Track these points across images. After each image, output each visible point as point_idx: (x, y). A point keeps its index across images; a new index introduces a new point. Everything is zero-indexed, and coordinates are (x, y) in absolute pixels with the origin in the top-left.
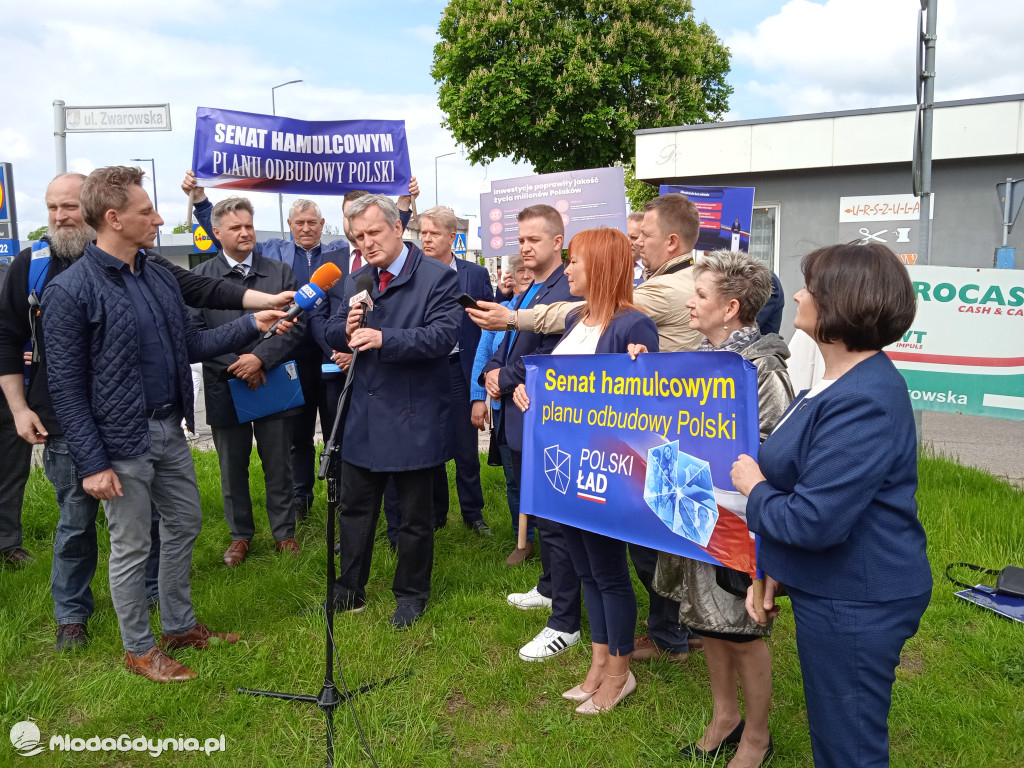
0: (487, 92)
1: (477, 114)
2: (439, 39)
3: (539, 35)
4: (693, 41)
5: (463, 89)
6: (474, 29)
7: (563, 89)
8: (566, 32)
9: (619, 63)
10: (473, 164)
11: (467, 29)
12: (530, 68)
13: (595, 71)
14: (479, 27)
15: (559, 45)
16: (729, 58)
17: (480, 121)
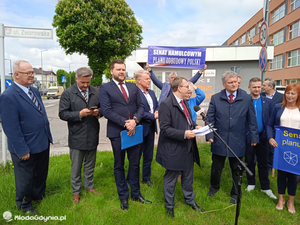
0: (74, 32)
1: (70, 39)
2: (55, 14)
3: (90, 16)
4: (135, 23)
5: (65, 31)
6: (69, 12)
7: (98, 33)
8: (99, 16)
9: (114, 27)
10: (67, 55)
11: (67, 12)
12: (88, 26)
13: (108, 28)
14: (71, 12)
15: (96, 20)
16: (142, 29)
17: (71, 41)
